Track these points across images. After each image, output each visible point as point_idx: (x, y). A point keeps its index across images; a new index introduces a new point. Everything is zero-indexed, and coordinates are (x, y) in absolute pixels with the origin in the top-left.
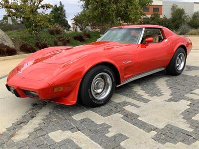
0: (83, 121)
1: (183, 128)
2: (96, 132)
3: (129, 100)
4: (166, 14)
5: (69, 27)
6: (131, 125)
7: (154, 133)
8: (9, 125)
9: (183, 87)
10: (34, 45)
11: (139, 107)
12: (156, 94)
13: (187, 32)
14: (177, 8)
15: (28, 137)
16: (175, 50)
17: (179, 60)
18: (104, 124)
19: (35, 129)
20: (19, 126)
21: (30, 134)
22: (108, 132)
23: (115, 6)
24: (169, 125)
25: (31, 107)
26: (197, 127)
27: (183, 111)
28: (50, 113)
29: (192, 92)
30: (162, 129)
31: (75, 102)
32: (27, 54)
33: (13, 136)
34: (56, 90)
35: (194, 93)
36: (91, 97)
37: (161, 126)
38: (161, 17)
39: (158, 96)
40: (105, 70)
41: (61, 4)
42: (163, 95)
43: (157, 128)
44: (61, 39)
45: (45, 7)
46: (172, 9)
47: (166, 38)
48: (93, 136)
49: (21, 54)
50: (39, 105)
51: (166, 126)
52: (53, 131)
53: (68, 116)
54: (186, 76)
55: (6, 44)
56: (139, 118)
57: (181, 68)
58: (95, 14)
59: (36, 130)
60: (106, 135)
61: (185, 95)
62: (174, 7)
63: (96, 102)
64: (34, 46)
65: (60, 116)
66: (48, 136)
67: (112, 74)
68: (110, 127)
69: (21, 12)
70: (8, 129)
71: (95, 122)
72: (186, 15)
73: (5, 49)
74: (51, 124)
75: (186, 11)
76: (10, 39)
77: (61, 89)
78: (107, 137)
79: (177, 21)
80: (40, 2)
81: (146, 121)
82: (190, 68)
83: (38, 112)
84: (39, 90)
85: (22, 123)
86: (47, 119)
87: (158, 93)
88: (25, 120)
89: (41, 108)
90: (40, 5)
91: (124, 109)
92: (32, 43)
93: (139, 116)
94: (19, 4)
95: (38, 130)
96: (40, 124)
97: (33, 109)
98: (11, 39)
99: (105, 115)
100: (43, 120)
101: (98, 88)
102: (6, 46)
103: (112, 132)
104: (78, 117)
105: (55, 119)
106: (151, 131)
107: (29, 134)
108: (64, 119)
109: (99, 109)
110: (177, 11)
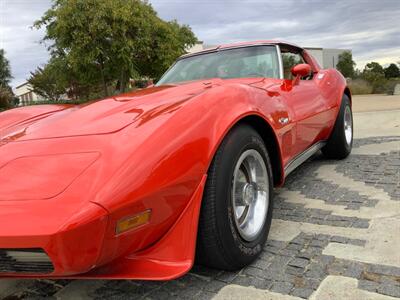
11: (364, 242)
31: (189, 264)
34: (124, 227)
39: (369, 205)
42: (376, 201)
77: (142, 220)
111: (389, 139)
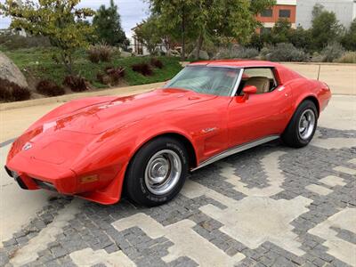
0: (128, 233)
1: (288, 250)
2: (147, 252)
3: (211, 194)
4: (303, 21)
5: (128, 43)
6: (206, 241)
7: (240, 256)
8: (9, 237)
9: (306, 171)
10: (61, 82)
11: (226, 207)
12: (257, 184)
13: (337, 56)
14: (323, 10)
15: (38, 259)
16: (297, 104)
17: (305, 122)
18: (162, 239)
19: (49, 244)
20: (24, 238)
21: (41, 254)
22: (167, 253)
23: (206, 12)
24: (267, 243)
25: (47, 203)
26: (312, 249)
27: (297, 217)
28: (77, 216)
29: (320, 181)
30: (254, 250)
31: (117, 199)
32: (48, 98)
33: (12, 256)
34: (85, 180)
35: (322, 184)
36: (144, 191)
37: (254, 244)
38: (294, 26)
39: (261, 188)
40: (168, 145)
41: (112, 4)
42: (269, 185)
43: (247, 248)
44: (109, 71)
45: (82, 15)
46: (313, 12)
47: (281, 85)
48: (142, 260)
49: (38, 98)
50: (60, 201)
51: (262, 246)
52: (78, 250)
53: (105, 223)
54: (317, 148)
55: (12, 80)
56: (221, 229)
57: (307, 136)
58: (172, 25)
59: (51, 247)
60: (163, 259)
61: (306, 187)
62: (316, 10)
63: (152, 199)
64: (60, 84)
65: (93, 222)
66: (69, 257)
67: (181, 152)
68: (171, 244)
69: (39, 23)
70: (6, 244)
71: (148, 235)
72: (339, 24)
73: (11, 89)
74: (75, 237)
75: (338, 17)
76: (19, 72)
77: (94, 178)
78: (164, 263)
79: (320, 36)
80: (73, 5)
81: (231, 235)
82: (326, 133)
83: (57, 214)
84: (57, 180)
85: (29, 233)
86: (71, 227)
87: (261, 183)
88: (34, 229)
89: (62, 206)
90: (73, 11)
91: (200, 212)
92: (57, 79)
93: (221, 225)
94: (36, 9)
95: (54, 246)
96: (58, 236)
97: (49, 207)
98: (22, 71)
99: (167, 221)
100: (64, 228)
101: (157, 175)
102: (12, 84)
103: (173, 254)
104: (121, 224)
105: (84, 228)
106: (236, 253)
107: (39, 253)
108: (98, 227)
109: (157, 211)
110: (322, 17)
111: (345, 134)
